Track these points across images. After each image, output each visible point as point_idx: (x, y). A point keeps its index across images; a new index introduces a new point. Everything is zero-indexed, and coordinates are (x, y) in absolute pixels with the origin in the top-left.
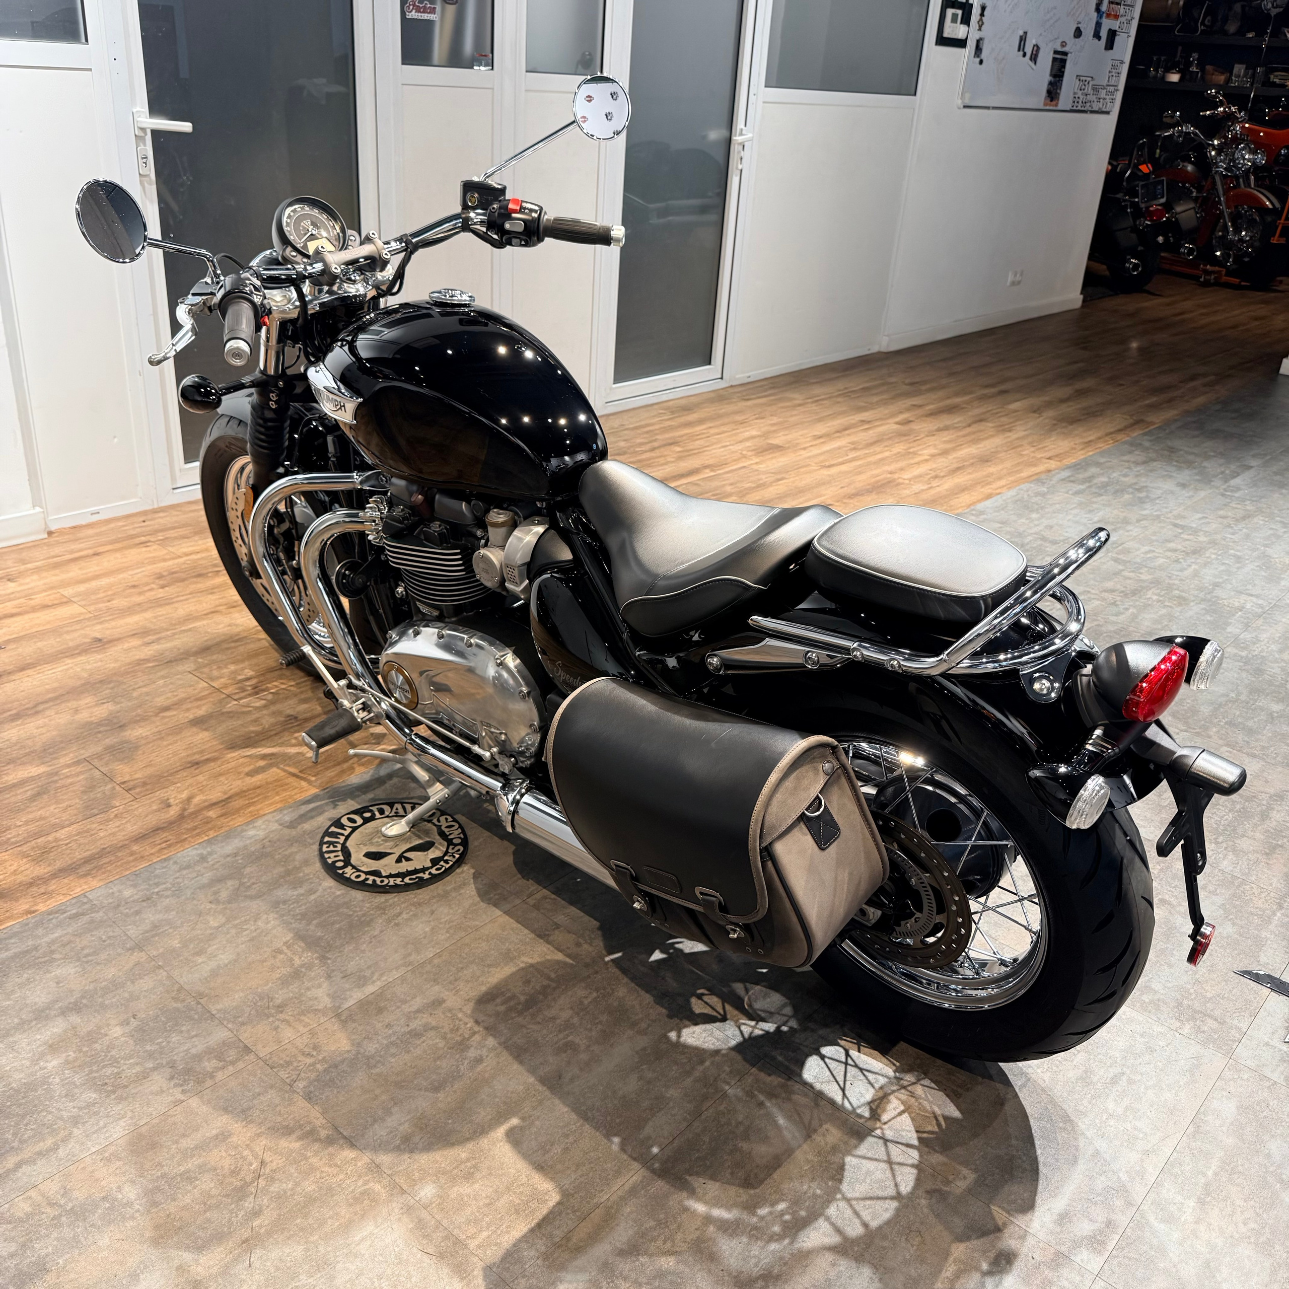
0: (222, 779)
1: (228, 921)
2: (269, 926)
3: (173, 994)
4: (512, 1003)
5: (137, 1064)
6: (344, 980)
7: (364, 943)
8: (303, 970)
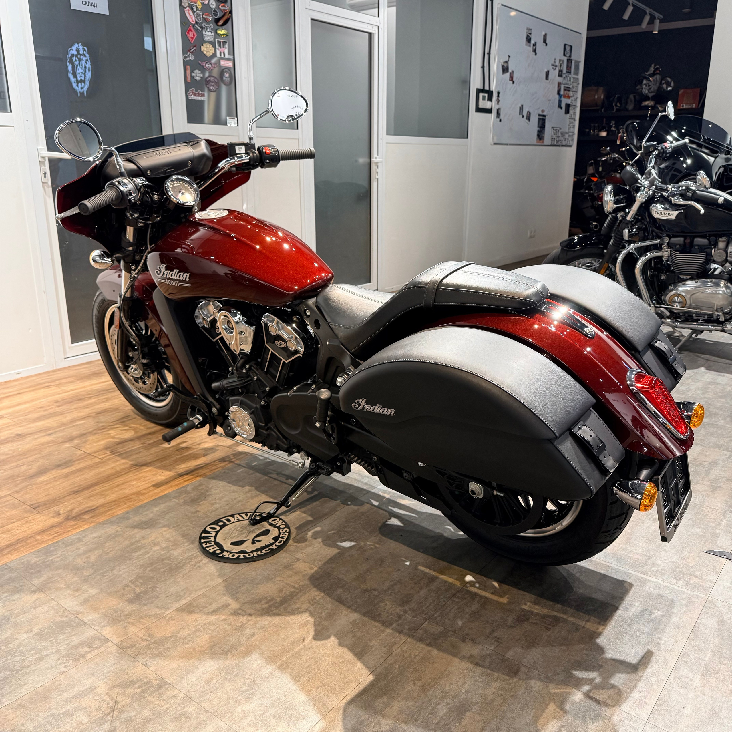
0: (92, 498)
1: (95, 571)
2: (120, 573)
3: (60, 614)
4: (272, 603)
5: (36, 653)
6: (168, 598)
7: (179, 578)
8: (142, 595)
